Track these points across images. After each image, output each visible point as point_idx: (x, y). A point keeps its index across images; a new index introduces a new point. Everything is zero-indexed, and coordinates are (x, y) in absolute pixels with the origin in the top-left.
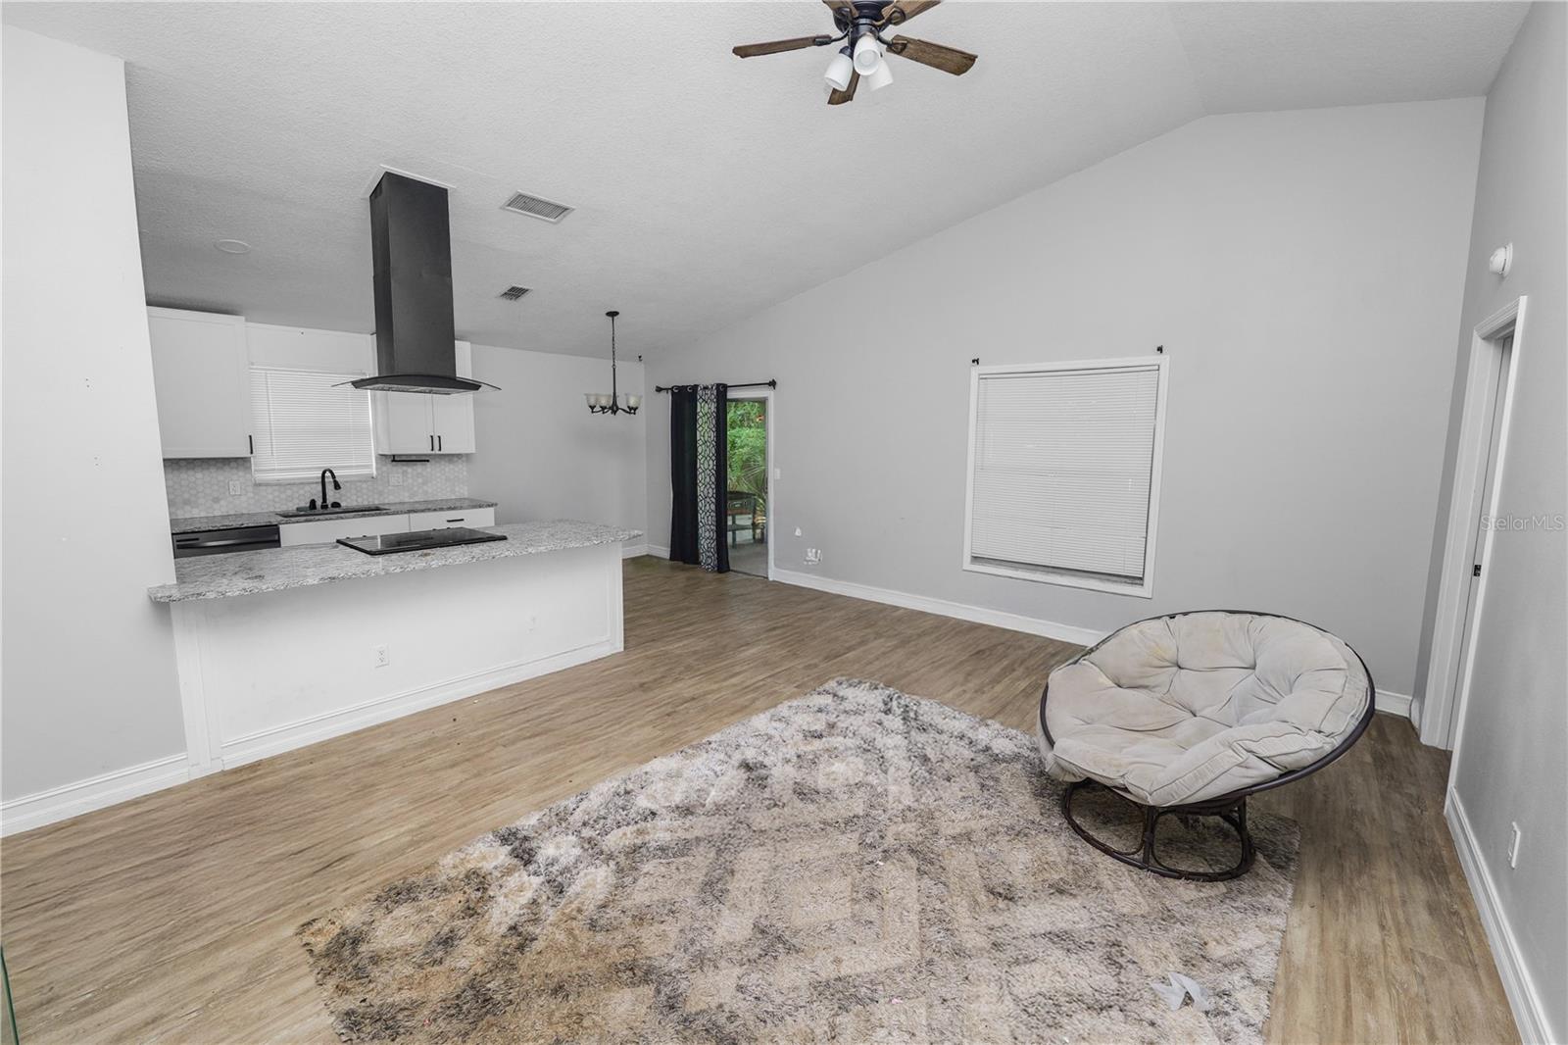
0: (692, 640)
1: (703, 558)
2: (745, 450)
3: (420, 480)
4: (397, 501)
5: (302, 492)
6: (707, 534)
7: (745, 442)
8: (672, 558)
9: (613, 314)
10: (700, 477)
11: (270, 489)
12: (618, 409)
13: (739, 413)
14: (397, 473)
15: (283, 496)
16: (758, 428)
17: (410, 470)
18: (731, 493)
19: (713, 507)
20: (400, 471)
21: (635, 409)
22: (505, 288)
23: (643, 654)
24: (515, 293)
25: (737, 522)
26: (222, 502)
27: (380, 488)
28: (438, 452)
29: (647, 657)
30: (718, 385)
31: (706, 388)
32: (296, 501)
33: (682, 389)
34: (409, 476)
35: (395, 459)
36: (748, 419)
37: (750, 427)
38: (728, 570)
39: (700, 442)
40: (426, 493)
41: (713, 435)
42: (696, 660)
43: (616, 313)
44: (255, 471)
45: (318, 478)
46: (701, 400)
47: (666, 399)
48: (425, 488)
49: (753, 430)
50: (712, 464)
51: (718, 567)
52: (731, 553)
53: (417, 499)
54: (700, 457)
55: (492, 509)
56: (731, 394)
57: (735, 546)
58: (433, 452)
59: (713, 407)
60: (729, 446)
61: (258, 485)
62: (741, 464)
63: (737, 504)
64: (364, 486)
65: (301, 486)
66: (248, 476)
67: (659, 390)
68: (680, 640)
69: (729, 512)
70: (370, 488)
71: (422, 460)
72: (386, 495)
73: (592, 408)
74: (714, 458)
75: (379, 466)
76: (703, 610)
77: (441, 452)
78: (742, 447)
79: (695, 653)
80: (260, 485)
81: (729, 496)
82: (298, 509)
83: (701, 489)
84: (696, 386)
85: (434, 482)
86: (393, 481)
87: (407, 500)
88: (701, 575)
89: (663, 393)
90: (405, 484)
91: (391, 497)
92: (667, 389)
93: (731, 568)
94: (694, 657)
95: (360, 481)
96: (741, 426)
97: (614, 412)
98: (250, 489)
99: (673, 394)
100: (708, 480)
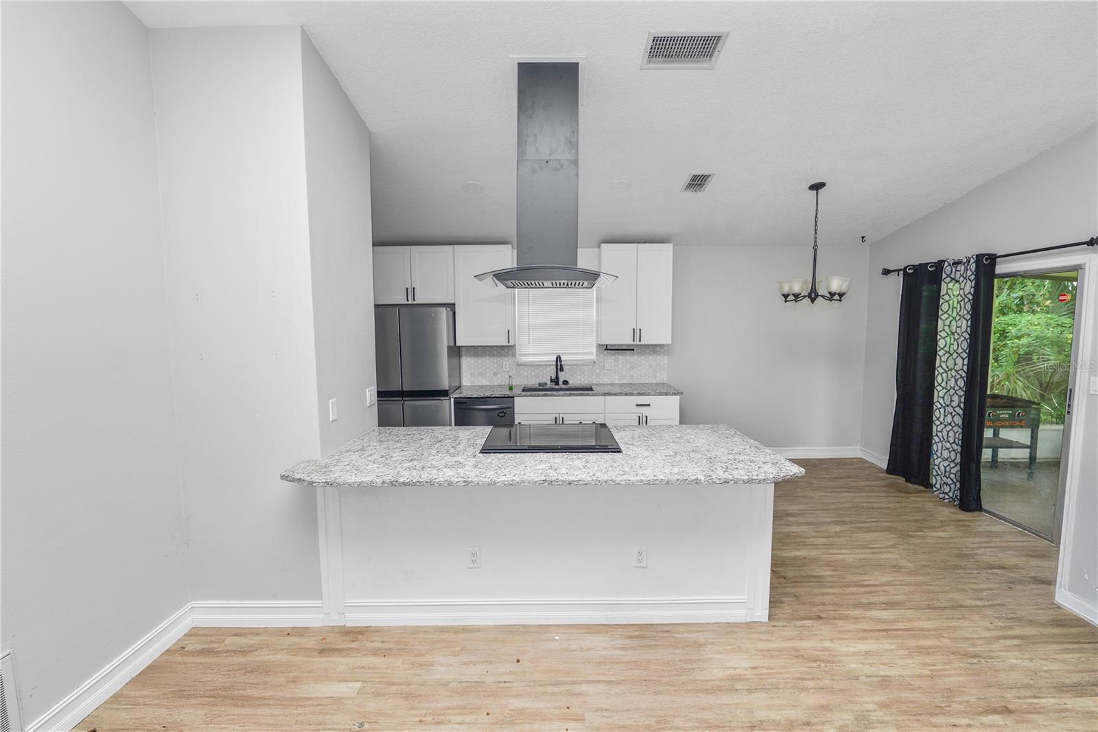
0: (886, 645)
1: (936, 481)
2: (1024, 341)
3: (628, 366)
4: (609, 382)
5: (545, 371)
6: (946, 454)
7: (1025, 330)
8: (892, 469)
9: (817, 187)
10: (939, 379)
11: (525, 369)
12: (817, 296)
13: (1015, 295)
14: (611, 360)
15: (533, 374)
16: (1048, 313)
17: (620, 357)
18: (994, 397)
19: (958, 420)
20: (613, 357)
21: (841, 295)
22: (686, 179)
23: (791, 644)
24: (698, 182)
25: (1001, 436)
26: (499, 376)
27: (598, 371)
28: (638, 343)
29: (798, 655)
30: (979, 257)
31: (956, 263)
32: (541, 378)
33: (920, 269)
34: (620, 362)
35: (607, 348)
36: (1031, 303)
37: (1034, 312)
38: (979, 508)
39: (943, 334)
40: (632, 377)
41: (965, 325)
42: (883, 706)
43: (821, 185)
44: (519, 354)
45: (553, 361)
46: (948, 280)
47: (897, 282)
48: (632, 372)
49: (1037, 316)
50: (961, 363)
51: (961, 500)
52: (986, 476)
53: (624, 382)
54: (941, 353)
55: (678, 397)
56: (1001, 268)
57: (994, 464)
58: (635, 343)
59: (969, 287)
60: (993, 338)
61: (519, 365)
62: (1015, 357)
63: (1004, 414)
64: (586, 368)
65: (545, 367)
66: (514, 359)
67: (886, 272)
68: (863, 635)
69: (987, 423)
70: (590, 371)
71: (629, 349)
72: (601, 377)
73: (786, 296)
74: (965, 355)
75: (598, 353)
76: (921, 579)
77: (641, 343)
78: (1019, 338)
79: (885, 682)
80: (520, 365)
81: (988, 401)
82: (540, 384)
83: (939, 394)
84: (941, 263)
85: (640, 368)
86: (607, 366)
87: (617, 382)
88: (929, 506)
89: (893, 276)
90: (616, 368)
91: (605, 379)
92: (898, 271)
93: (985, 506)
94: (881, 697)
95: (583, 365)
96: (1021, 311)
97: (813, 300)
98: (514, 367)
99: (906, 274)
100: (952, 383)
